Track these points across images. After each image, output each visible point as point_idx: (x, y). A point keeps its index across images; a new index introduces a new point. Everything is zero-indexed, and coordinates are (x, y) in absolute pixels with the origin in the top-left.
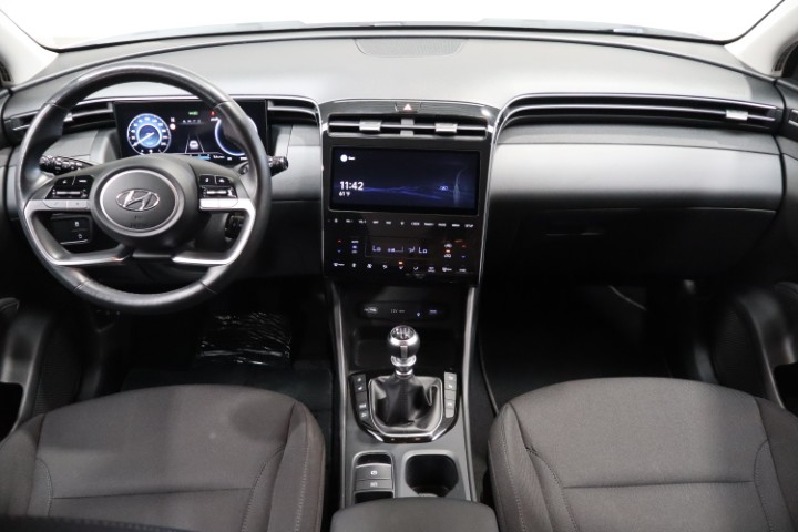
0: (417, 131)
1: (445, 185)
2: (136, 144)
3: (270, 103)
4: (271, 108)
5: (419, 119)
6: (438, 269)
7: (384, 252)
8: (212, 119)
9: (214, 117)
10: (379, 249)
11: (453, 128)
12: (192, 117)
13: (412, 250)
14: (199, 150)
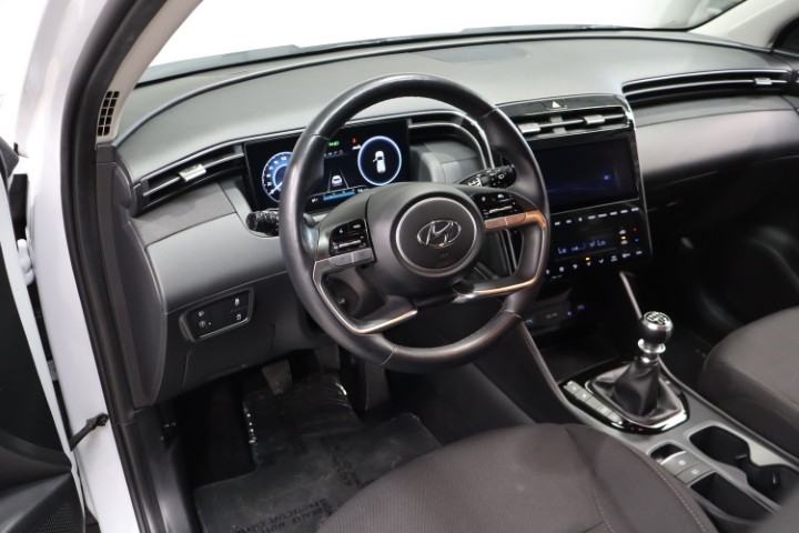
0: (568, 127)
1: (606, 174)
2: (272, 191)
3: (410, 121)
4: (411, 126)
5: (565, 116)
6: (619, 257)
7: (570, 252)
8: (355, 148)
9: (356, 145)
10: (564, 251)
11: (600, 119)
12: (333, 149)
13: (592, 245)
14: (343, 186)
